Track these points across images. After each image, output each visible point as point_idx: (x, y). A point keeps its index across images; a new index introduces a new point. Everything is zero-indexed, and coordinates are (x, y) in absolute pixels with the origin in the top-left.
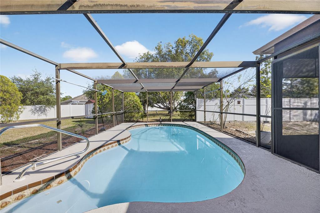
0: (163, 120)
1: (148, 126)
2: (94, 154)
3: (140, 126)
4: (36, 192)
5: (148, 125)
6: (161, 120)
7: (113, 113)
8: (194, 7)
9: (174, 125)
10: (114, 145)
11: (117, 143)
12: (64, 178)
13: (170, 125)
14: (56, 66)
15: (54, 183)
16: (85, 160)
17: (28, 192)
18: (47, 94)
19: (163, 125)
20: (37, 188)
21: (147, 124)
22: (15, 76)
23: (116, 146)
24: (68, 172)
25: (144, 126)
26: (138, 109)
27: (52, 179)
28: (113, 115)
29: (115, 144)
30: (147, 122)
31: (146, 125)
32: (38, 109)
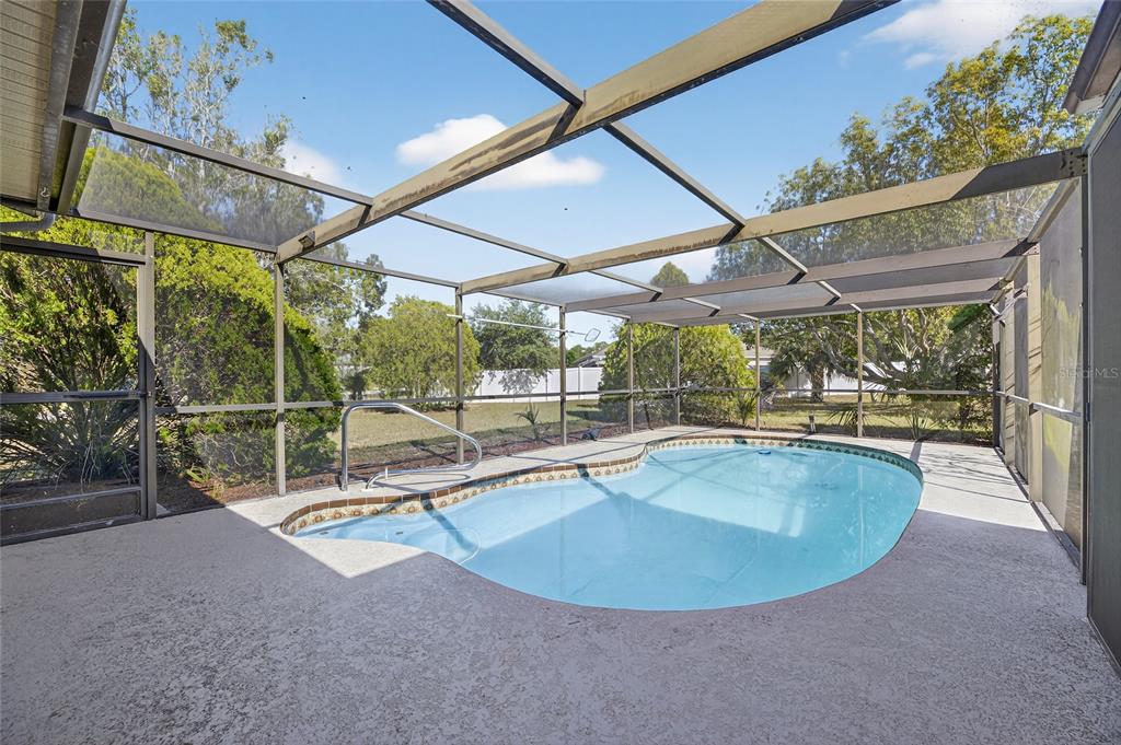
0: (821, 429)
1: (745, 443)
2: (508, 482)
3: (707, 440)
4: (378, 513)
5: (748, 440)
6: (813, 428)
7: (628, 391)
8: (499, 158)
9: (851, 450)
10: (569, 473)
11: (576, 471)
12: (417, 504)
13: (848, 449)
14: (457, 288)
15: (402, 508)
16: (478, 490)
17: (366, 509)
18: (531, 342)
19: (809, 447)
20: (379, 507)
21: (744, 437)
22: (479, 305)
23: (572, 478)
24: (425, 496)
25: (732, 440)
26: (728, 382)
27: (398, 500)
28: (629, 398)
29: (572, 472)
30: (754, 429)
31: (741, 440)
32: (515, 378)
